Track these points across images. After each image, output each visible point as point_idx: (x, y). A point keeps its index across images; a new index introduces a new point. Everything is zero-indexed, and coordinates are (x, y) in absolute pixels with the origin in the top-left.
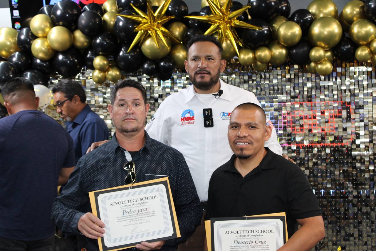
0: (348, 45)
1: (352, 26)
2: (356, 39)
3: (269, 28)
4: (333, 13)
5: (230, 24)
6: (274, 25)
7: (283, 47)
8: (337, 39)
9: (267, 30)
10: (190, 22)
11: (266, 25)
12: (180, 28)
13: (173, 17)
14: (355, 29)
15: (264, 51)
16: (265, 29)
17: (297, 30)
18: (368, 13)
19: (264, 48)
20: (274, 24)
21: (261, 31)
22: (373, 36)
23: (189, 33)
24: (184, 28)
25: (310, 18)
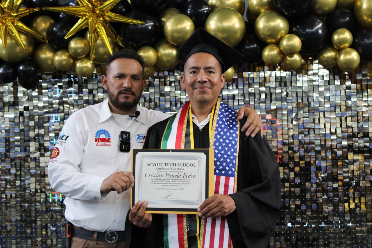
0: (253, 44)
1: (258, 18)
2: (262, 36)
3: (155, 23)
4: (238, 5)
5: (103, 18)
6: (163, 19)
7: (172, 46)
8: (239, 35)
9: (152, 26)
10: (61, 16)
11: (151, 20)
12: (45, 23)
13: (36, 10)
14: (261, 24)
15: (148, 51)
16: (150, 24)
17: (188, 25)
18: (277, 4)
19: (148, 48)
20: (163, 17)
21: (144, 26)
22: (283, 32)
23: (55, 29)
24: (51, 23)
25: (207, 10)
